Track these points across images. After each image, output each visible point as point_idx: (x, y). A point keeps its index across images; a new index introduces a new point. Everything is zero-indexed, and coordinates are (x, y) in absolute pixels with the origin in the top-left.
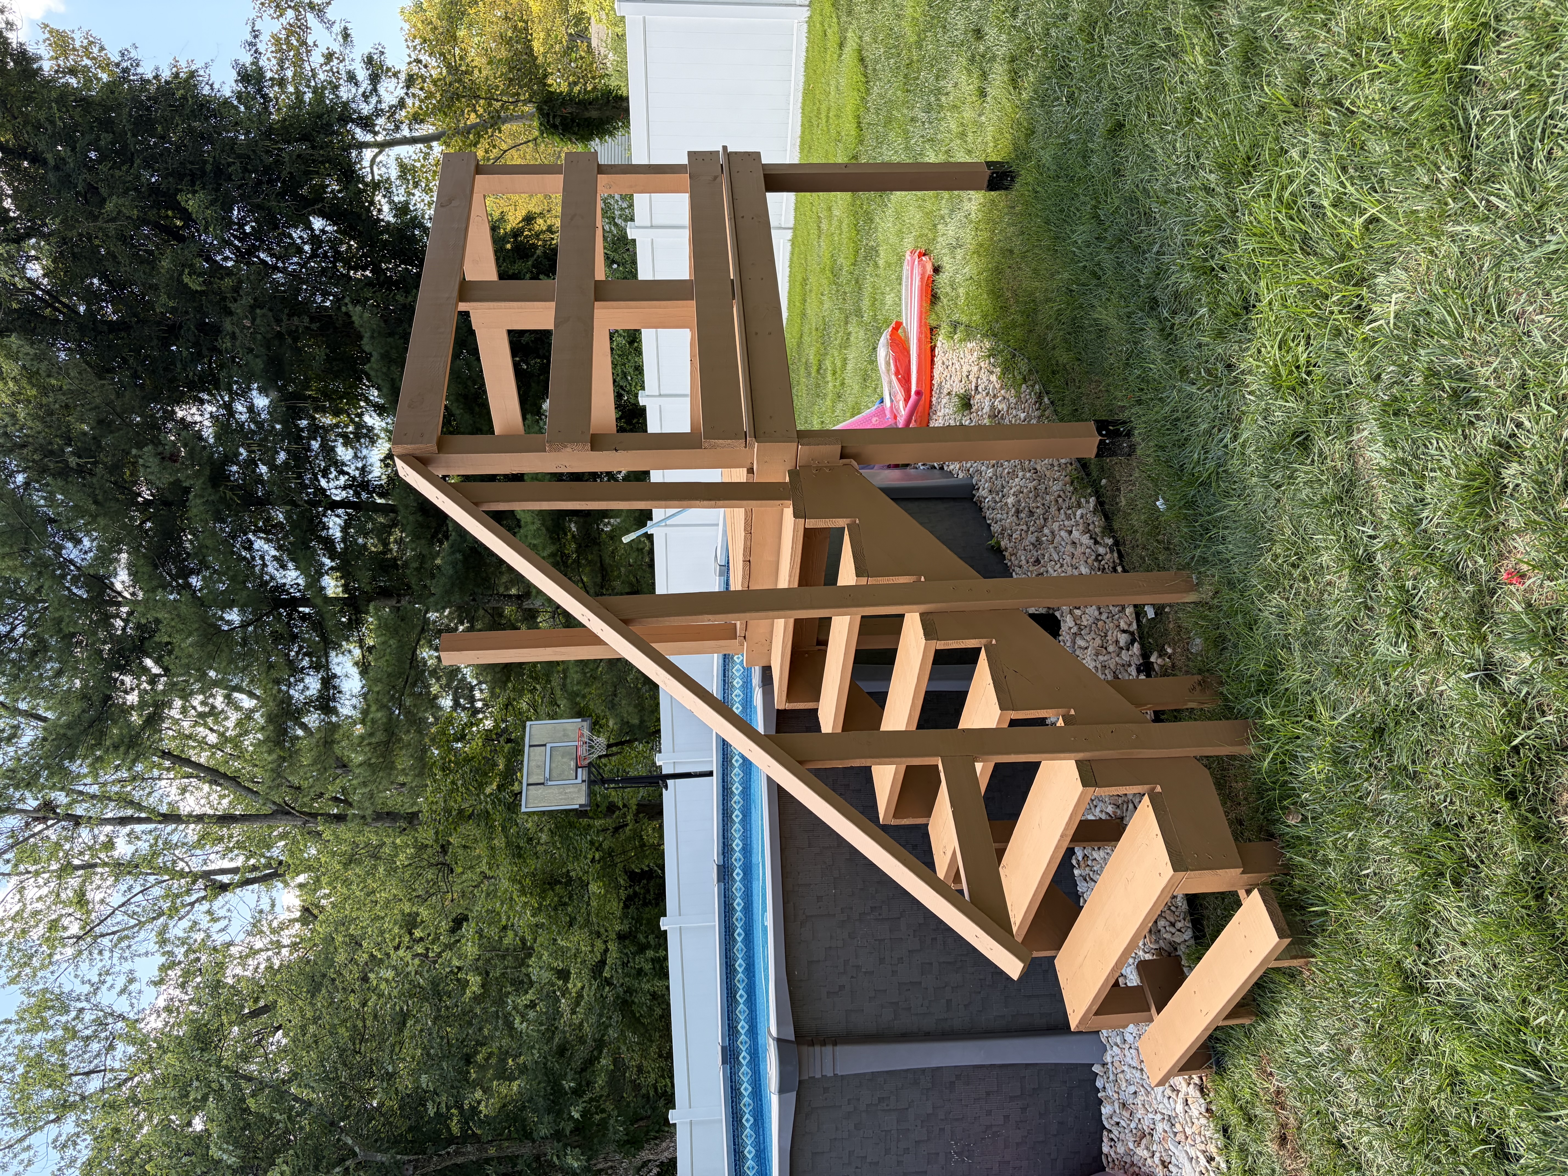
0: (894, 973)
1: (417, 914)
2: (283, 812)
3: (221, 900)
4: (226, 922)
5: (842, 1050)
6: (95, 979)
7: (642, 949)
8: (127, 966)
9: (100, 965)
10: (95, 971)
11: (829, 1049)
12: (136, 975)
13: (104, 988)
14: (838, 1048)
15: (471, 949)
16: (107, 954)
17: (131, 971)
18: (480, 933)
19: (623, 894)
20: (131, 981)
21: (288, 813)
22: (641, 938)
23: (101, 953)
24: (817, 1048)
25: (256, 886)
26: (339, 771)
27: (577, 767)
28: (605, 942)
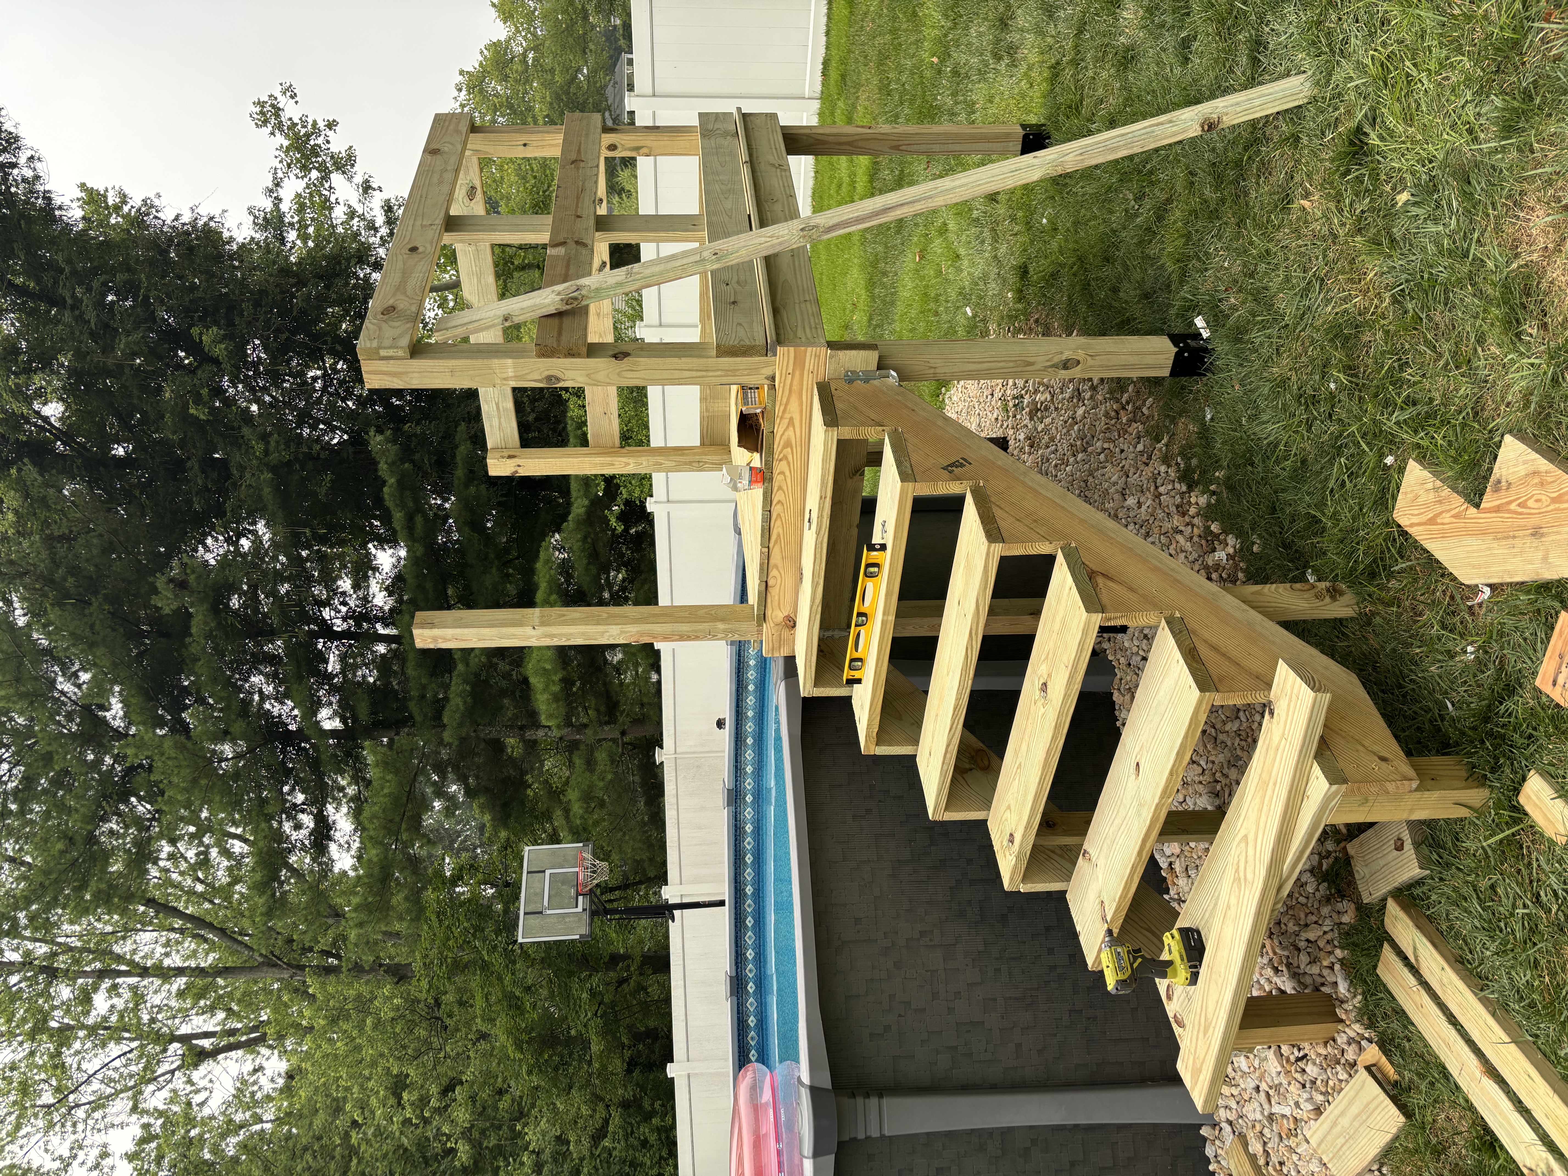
0: (950, 1010)
1: (407, 1076)
2: (271, 963)
3: (203, 1068)
4: (207, 1093)
5: (890, 1103)
6: (66, 1154)
7: (648, 1117)
8: (99, 1138)
9: (73, 1137)
10: (67, 1145)
11: (873, 1101)
12: (110, 1150)
13: (75, 1164)
14: (885, 1101)
15: (462, 1115)
16: (80, 1127)
17: (105, 1146)
18: (473, 1098)
19: (627, 1054)
20: (104, 1155)
21: (275, 965)
22: (646, 1104)
23: (74, 1125)
24: (860, 1101)
25: (240, 1052)
26: (330, 921)
27: (578, 894)
28: (608, 1106)
